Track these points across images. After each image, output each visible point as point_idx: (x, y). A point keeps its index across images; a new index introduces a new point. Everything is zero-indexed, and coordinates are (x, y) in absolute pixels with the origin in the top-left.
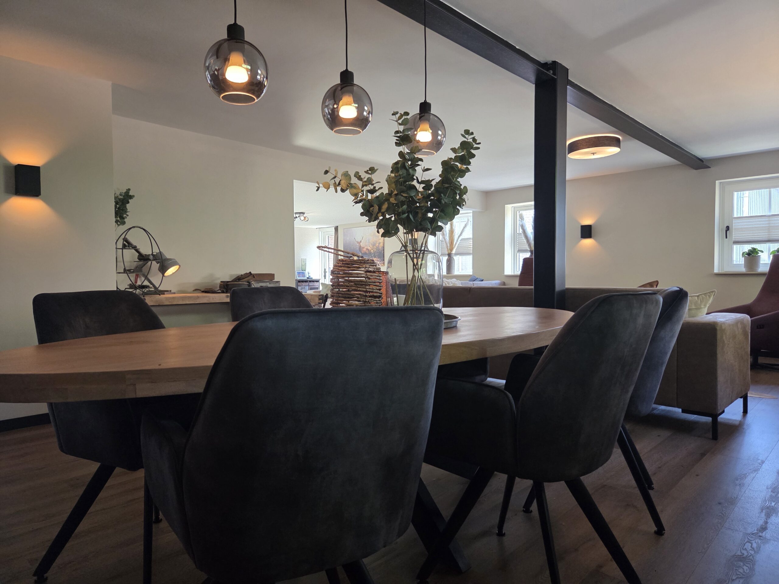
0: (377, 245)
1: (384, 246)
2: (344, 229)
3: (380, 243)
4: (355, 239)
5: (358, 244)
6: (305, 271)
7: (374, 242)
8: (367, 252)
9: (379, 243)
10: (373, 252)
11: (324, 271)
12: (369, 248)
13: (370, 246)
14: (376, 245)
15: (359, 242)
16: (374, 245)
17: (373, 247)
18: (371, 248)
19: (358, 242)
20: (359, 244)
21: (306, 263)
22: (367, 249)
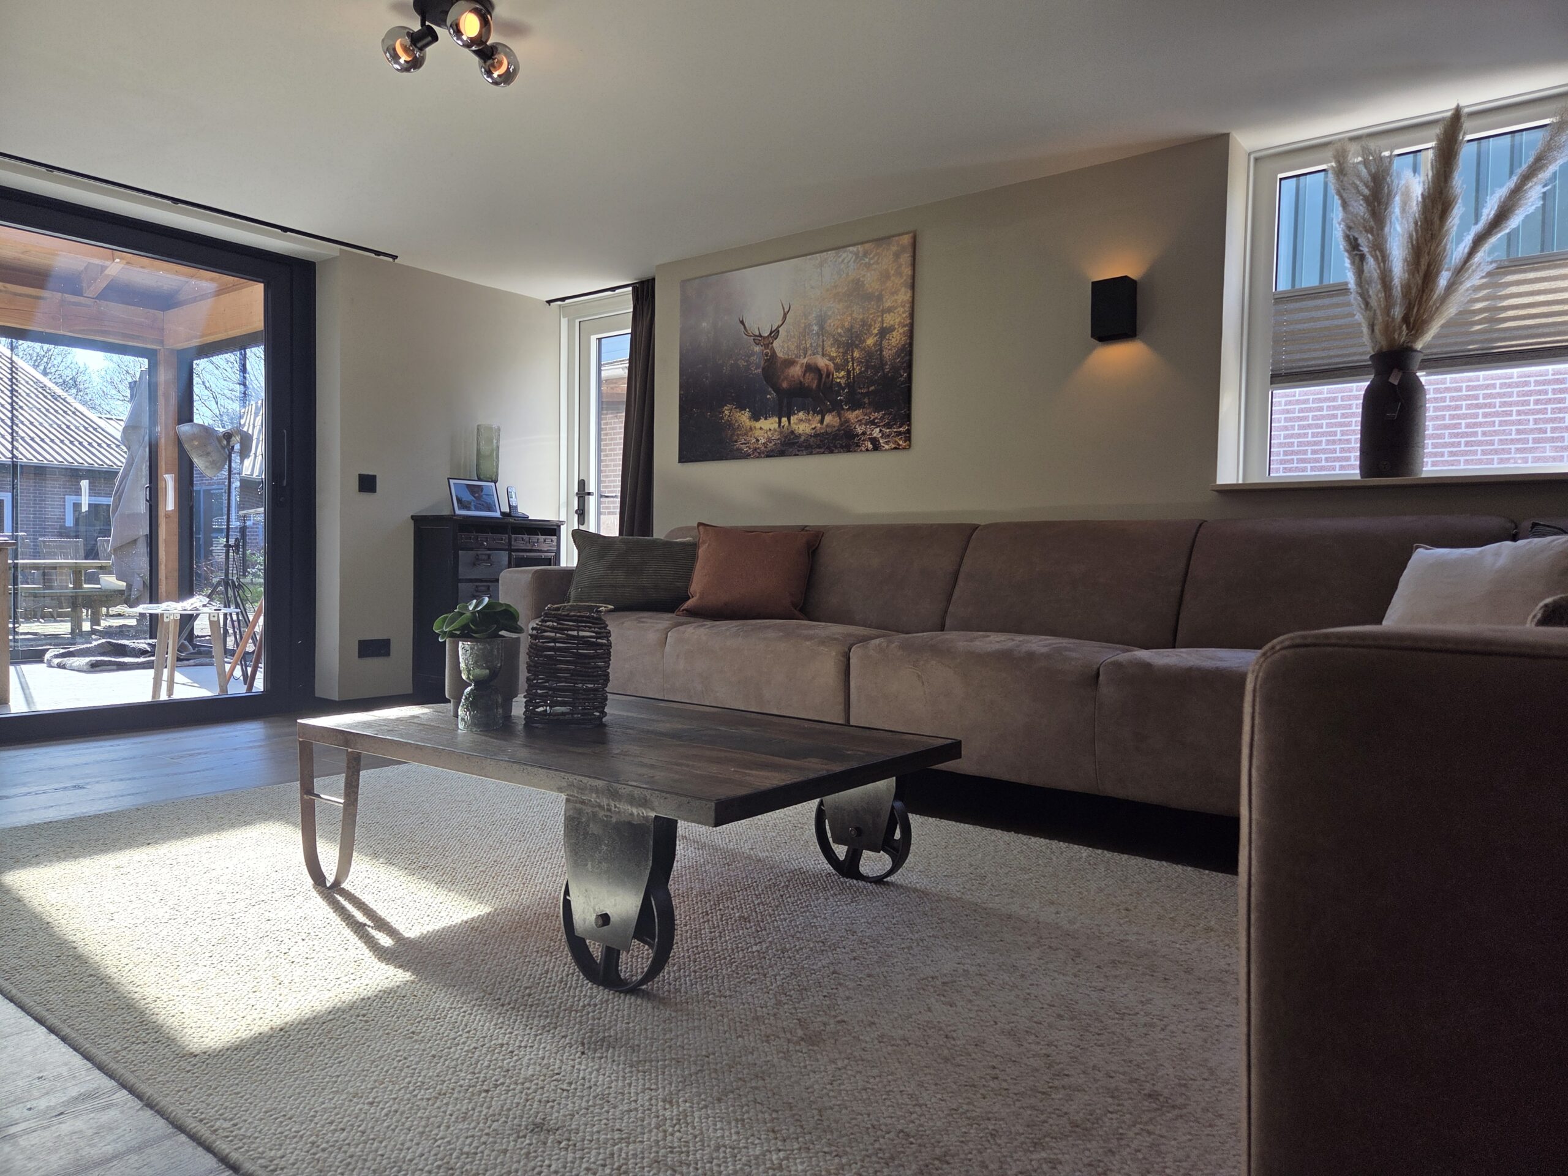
0: (870, 342)
1: (911, 344)
2: (684, 282)
3: (891, 329)
4: (742, 322)
5: (757, 349)
6: (495, 482)
7: (850, 330)
8: (811, 381)
9: (884, 332)
10: (843, 381)
11: (576, 490)
12: (822, 362)
13: (828, 349)
14: (864, 341)
15: (766, 334)
16: (851, 341)
17: (845, 353)
18: (832, 359)
19: (759, 339)
20: (766, 346)
21: (498, 447)
22: (810, 368)
